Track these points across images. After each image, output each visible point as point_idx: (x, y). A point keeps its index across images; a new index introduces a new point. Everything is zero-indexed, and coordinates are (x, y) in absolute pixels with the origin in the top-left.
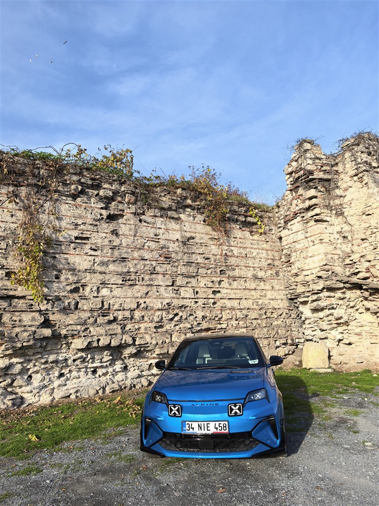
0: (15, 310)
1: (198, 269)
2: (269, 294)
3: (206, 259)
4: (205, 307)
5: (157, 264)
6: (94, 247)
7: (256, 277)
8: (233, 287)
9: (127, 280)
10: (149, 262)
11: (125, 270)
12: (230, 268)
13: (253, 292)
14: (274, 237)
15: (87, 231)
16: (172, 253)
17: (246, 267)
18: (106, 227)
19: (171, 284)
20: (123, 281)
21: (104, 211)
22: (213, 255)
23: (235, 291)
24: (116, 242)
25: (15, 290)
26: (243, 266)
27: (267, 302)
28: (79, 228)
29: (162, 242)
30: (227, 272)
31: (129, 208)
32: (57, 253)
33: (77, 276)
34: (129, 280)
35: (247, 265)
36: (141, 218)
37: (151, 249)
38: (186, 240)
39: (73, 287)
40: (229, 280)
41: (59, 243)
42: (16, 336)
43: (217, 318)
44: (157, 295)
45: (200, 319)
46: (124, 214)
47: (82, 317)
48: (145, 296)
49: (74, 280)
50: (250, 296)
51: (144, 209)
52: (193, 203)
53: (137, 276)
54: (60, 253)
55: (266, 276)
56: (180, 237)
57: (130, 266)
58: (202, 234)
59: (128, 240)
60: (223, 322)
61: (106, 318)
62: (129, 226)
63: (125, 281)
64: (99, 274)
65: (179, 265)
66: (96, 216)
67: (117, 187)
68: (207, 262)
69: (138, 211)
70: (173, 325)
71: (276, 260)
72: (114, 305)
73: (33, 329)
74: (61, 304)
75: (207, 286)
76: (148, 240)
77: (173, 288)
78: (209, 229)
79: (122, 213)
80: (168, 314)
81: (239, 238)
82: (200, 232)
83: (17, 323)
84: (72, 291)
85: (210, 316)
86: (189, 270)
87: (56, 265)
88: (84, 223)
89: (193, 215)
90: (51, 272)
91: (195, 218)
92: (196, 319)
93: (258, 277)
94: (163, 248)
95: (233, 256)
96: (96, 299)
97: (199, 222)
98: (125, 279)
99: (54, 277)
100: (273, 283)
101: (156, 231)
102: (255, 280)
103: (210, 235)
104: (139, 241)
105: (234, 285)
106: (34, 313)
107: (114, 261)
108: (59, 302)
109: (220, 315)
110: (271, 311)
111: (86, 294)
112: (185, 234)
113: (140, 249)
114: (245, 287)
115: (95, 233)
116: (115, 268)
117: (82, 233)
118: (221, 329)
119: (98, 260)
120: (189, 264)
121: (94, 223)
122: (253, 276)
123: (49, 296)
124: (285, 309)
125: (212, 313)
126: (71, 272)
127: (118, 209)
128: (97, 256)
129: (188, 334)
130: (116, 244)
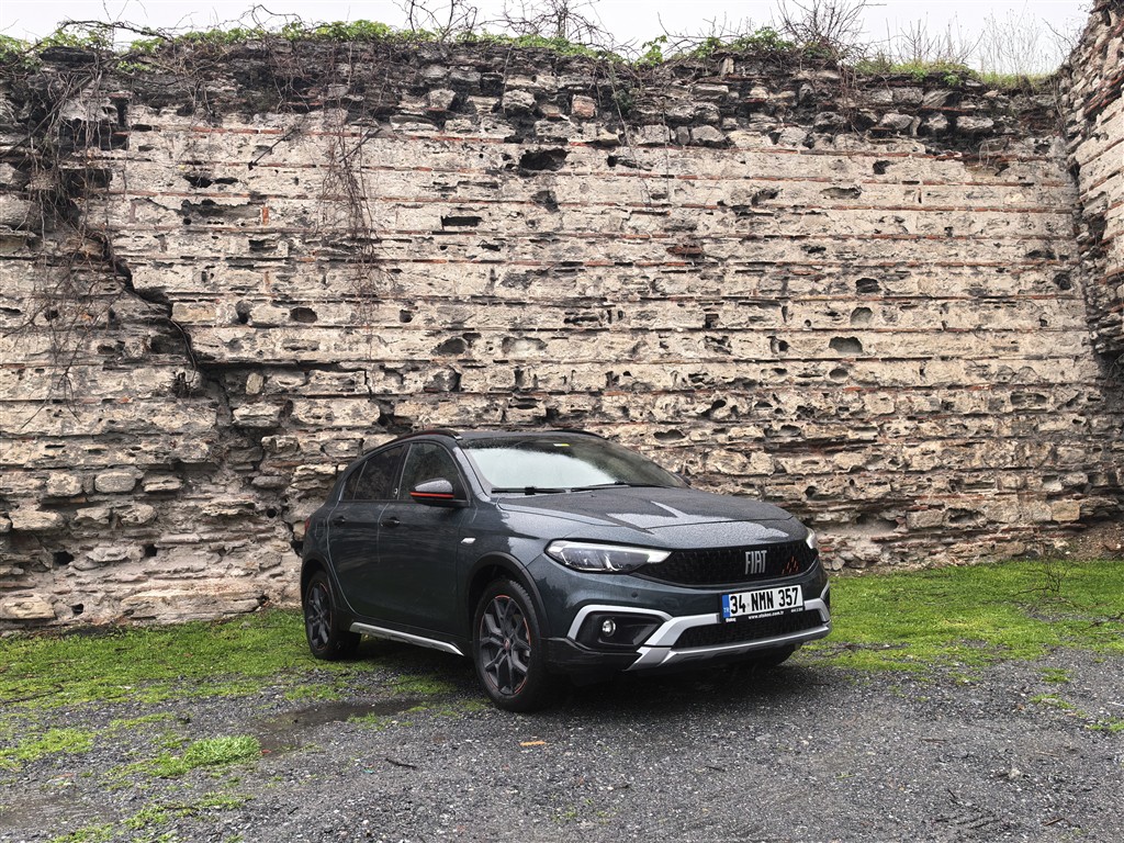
0: (316, 393)
1: (787, 278)
2: (1027, 344)
3: (810, 252)
4: (806, 384)
5: (661, 275)
6: (490, 240)
7: (979, 295)
8: (901, 326)
9: (581, 318)
10: (636, 271)
11: (573, 294)
12: (892, 271)
13: (970, 340)
14: (1054, 168)
15: (471, 201)
16: (705, 241)
17: (950, 266)
18: (520, 188)
19: (701, 324)
20: (567, 321)
21: (514, 146)
22: (835, 238)
23: (908, 338)
24: (548, 222)
25: (314, 350)
26: (937, 264)
27: (1017, 366)
28: (453, 195)
29: (675, 214)
30: (880, 285)
31: (580, 131)
32: (403, 261)
33: (453, 312)
34: (583, 319)
35: (952, 260)
36: (613, 154)
37: (641, 234)
38: (749, 203)
39: (443, 340)
40: (887, 308)
41: (405, 237)
42: (322, 449)
43: (845, 415)
44: (662, 356)
45: (790, 416)
46: (566, 148)
47: (469, 409)
48: (626, 357)
49: (446, 323)
50: (959, 349)
51: (622, 128)
52: (772, 96)
53: (603, 307)
54: (408, 261)
55: (1017, 289)
56: (728, 196)
57: (584, 283)
58: (799, 179)
59: (578, 215)
60: (862, 425)
61: (530, 411)
62: (579, 180)
63: (575, 321)
64: (503, 308)
65: (724, 271)
66: (492, 162)
67: (545, 80)
68: (813, 258)
69: (606, 136)
70: (708, 432)
71: (1058, 238)
72: (546, 381)
73: (358, 435)
74: (418, 379)
75: (813, 326)
76: (633, 212)
77: (708, 334)
78: (822, 164)
79: (560, 147)
80: (692, 403)
81: (925, 183)
82: (793, 174)
83: (321, 421)
84: (441, 349)
85: (824, 406)
86: (758, 285)
87: (401, 289)
88: (464, 183)
89: (772, 129)
90: (390, 306)
91: (776, 138)
92: (779, 416)
93: (990, 294)
94: (677, 229)
95: (904, 236)
96: (500, 367)
97: (790, 147)
98: (572, 317)
99: (397, 318)
100: (1046, 310)
101: (658, 186)
102: (977, 302)
103: (825, 180)
104: (607, 216)
105: (906, 319)
106: (358, 401)
107: (542, 273)
108: (412, 375)
109: (855, 405)
110: (1032, 391)
111: (476, 355)
112: (745, 185)
113: (612, 237)
114: (944, 323)
115: (491, 205)
116: (546, 291)
117: (459, 209)
118: (859, 441)
119: (501, 271)
120: (755, 268)
121: (487, 180)
122: (970, 292)
123: (390, 361)
124: (1088, 385)
125: (829, 399)
126: (438, 305)
127: (549, 138)
128: (499, 262)
129: (753, 455)
130: (548, 230)
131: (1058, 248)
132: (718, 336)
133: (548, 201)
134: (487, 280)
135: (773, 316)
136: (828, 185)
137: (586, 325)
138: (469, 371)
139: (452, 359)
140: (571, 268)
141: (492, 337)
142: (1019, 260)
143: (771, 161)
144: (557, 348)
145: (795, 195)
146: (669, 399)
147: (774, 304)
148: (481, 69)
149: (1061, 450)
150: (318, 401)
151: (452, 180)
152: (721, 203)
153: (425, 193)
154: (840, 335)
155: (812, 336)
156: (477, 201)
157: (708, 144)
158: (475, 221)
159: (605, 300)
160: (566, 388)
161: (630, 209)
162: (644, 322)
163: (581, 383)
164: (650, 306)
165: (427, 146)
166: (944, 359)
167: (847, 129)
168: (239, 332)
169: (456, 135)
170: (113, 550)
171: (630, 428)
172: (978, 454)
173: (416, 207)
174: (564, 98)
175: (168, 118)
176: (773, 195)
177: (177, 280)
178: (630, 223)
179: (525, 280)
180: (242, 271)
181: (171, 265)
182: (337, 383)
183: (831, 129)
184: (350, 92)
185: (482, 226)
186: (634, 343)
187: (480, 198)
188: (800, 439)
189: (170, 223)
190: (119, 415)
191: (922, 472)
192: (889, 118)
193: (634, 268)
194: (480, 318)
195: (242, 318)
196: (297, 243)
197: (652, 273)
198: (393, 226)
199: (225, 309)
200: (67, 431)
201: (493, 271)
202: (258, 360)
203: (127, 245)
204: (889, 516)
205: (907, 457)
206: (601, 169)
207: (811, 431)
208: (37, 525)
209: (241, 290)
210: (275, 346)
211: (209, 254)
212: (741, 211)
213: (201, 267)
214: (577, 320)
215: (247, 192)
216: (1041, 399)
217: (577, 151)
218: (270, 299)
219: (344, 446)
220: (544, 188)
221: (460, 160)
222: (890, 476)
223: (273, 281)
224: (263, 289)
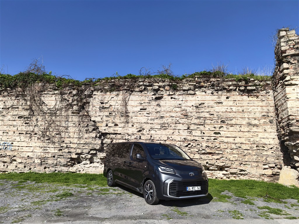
1: (205, 120)
4: (208, 141)
6: (148, 113)
7: (249, 124)
8: (230, 130)
9: (163, 127)
11: (162, 122)
12: (229, 119)
13: (246, 134)
14: (270, 97)
15: (145, 106)
16: (189, 113)
18: (154, 103)
19: (187, 128)
21: (154, 96)
22: (216, 112)
23: (231, 133)
24: (159, 109)
25: (117, 131)
26: (239, 118)
27: (258, 140)
28: (142, 105)
29: (183, 108)
30: (226, 122)
31: (166, 93)
33: (141, 125)
34: (164, 127)
35: (243, 117)
36: (172, 97)
37: (176, 111)
38: (198, 105)
39: (138, 130)
40: (227, 126)
41: (134, 112)
43: (216, 148)
44: (178, 134)
45: (204, 147)
46: (163, 96)
48: (171, 134)
49: (139, 127)
50: (243, 135)
51: (175, 92)
52: (205, 84)
53: (168, 125)
54: (134, 116)
55: (259, 123)
56: (194, 104)
57: (165, 120)
58: (209, 101)
59: (164, 108)
60: (220, 150)
62: (165, 102)
64: (149, 124)
65: (192, 119)
66: (150, 99)
67: (161, 84)
68: (211, 116)
69: (171, 93)
70: (187, 149)
71: (270, 112)
72: (156, 138)
75: (210, 130)
77: (188, 130)
78: (215, 98)
80: (184, 144)
81: (238, 101)
82: (208, 100)
85: (211, 146)
86: (199, 121)
87: (132, 121)
88: (145, 103)
89: (205, 91)
90: (130, 124)
91: (206, 92)
92: (202, 147)
93: (252, 124)
94: (183, 110)
95: (233, 112)
96: (148, 135)
97: (208, 94)
98: (162, 126)
99: (131, 126)
100: (266, 128)
101: (180, 102)
102: (249, 126)
103: (215, 101)
104: (170, 108)
105: (231, 129)
106: (124, 140)
107: (157, 118)
108: (133, 136)
109: (218, 146)
110: (261, 145)
111: (144, 133)
112: (198, 102)
113: (170, 112)
114: (240, 130)
115: (149, 106)
116: (157, 121)
117: (143, 107)
118: (219, 153)
119: (149, 118)
120: (199, 118)
121: (149, 102)
122: (247, 124)
123: (129, 133)
124: (276, 145)
125: (213, 144)
126: (138, 124)
127: (160, 94)
128: (149, 116)
129: (196, 154)
130: (158, 111)
131: (270, 115)
132: (190, 131)
133: (159, 105)
134: (147, 119)
135: (202, 127)
136: (216, 102)
137: (164, 128)
138: (142, 135)
139: (140, 133)
140: (162, 117)
141: (147, 130)
142: (260, 117)
143: (204, 97)
144: (159, 132)
145: (208, 104)
146: (179, 143)
147: (202, 125)
148: (149, 82)
149: (268, 159)
151: (142, 102)
152: (192, 105)
153: (138, 105)
154: (216, 132)
155: (210, 131)
156: (147, 106)
157: (191, 94)
158: (145, 109)
159: (168, 123)
160: (160, 140)
161: (174, 107)
162: (175, 128)
163: (162, 139)
164: (177, 125)
165: (139, 96)
166: (240, 137)
167: (221, 90)
168: (106, 128)
169: (144, 94)
170: (86, 162)
172: (247, 158)
173: (136, 107)
174: (164, 87)
175: (99, 93)
176: (204, 104)
177: (98, 119)
178: (174, 109)
179: (154, 120)
180: (107, 118)
181: (97, 117)
182: (120, 137)
183: (217, 91)
184: (127, 88)
185: (147, 110)
186: (173, 132)
188: (206, 152)
189: (98, 110)
190: (87, 141)
191: (233, 161)
192: (231, 88)
193: (174, 117)
194: (145, 126)
195: (107, 125)
196: (116, 113)
197: (178, 119)
198: (132, 110)
199: (104, 124)
200: (80, 143)
202: (108, 132)
203: (91, 113)
204: (226, 169)
205: (229, 157)
206: (169, 100)
207: (208, 150)
208: (75, 157)
209: (107, 121)
210: (111, 130)
211: (103, 115)
212: (197, 107)
213: (101, 117)
215: (109, 105)
216: (264, 147)
217: (165, 96)
220: (159, 103)
221: (144, 99)
222: (225, 161)
223: (112, 119)
224: (110, 121)
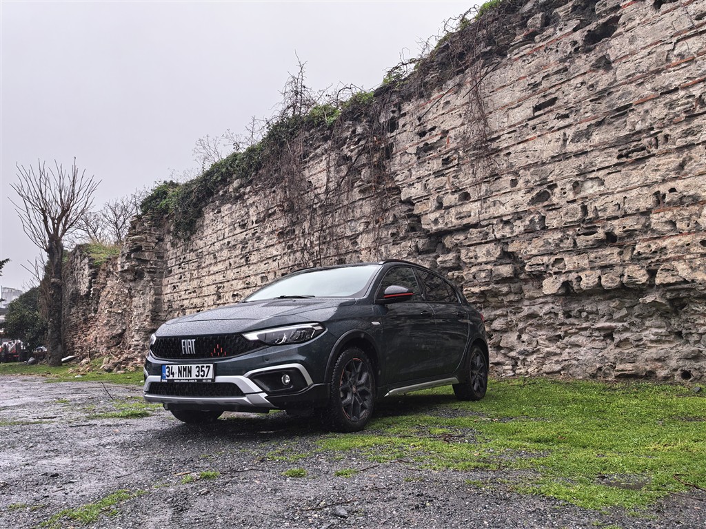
0: (470, 243)
6: (562, 112)
10: (681, 93)
11: (624, 133)
15: (551, 87)
18: (584, 62)
20: (619, 157)
21: (579, 32)
25: (469, 216)
28: (539, 88)
32: (511, 146)
33: (539, 173)
37: (687, 58)
41: (513, 129)
42: (474, 278)
46: (618, 13)
47: (550, 241)
48: (673, 175)
49: (536, 181)
53: (651, 136)
54: (514, 145)
57: (635, 121)
59: (628, 65)
61: (591, 236)
62: (629, 34)
63: (627, 156)
64: (573, 159)
66: (564, 53)
72: (604, 210)
73: (489, 267)
74: (520, 224)
76: (678, 41)
79: (613, 15)
83: (473, 260)
84: (533, 201)
87: (511, 165)
88: (546, 76)
90: (505, 178)
96: (571, 206)
99: (508, 186)
104: (654, 55)
106: (489, 245)
107: (599, 124)
108: (518, 223)
113: (658, 72)
115: (563, 85)
116: (602, 137)
117: (545, 96)
119: (570, 132)
121: (561, 67)
123: (505, 215)
126: (532, 170)
127: (605, 11)
128: (569, 126)
130: (603, 87)
133: (605, 64)
134: (561, 142)
137: (635, 156)
138: (551, 213)
139: (540, 206)
140: (624, 111)
141: (565, 184)
144: (612, 182)
150: (471, 248)
151: (538, 78)
153: (524, 95)
156: (555, 86)
158: (555, 99)
159: (652, 129)
160: (618, 213)
161: (674, 40)
162: (690, 138)
163: (630, 207)
165: (524, 61)
168: (437, 214)
169: (541, 44)
171: (675, 239)
173: (519, 106)
175: (412, 105)
177: (416, 191)
178: (675, 52)
179: (587, 134)
180: (439, 179)
181: (413, 184)
182: (479, 235)
185: (558, 103)
186: (680, 160)
187: (557, 82)
189: (413, 161)
193: (680, 91)
194: (557, 172)
195: (440, 206)
196: (461, 153)
198: (506, 124)
199: (432, 204)
201: (565, 134)
202: (446, 228)
203: (399, 179)
206: (648, 16)
209: (439, 189)
210: (452, 220)
211: (427, 173)
213: (424, 181)
214: (629, 153)
215: (440, 132)
217: (627, 11)
218: (450, 191)
219: (483, 275)
220: (601, 55)
221: (543, 61)
223: (452, 180)
224: (447, 186)
